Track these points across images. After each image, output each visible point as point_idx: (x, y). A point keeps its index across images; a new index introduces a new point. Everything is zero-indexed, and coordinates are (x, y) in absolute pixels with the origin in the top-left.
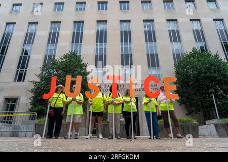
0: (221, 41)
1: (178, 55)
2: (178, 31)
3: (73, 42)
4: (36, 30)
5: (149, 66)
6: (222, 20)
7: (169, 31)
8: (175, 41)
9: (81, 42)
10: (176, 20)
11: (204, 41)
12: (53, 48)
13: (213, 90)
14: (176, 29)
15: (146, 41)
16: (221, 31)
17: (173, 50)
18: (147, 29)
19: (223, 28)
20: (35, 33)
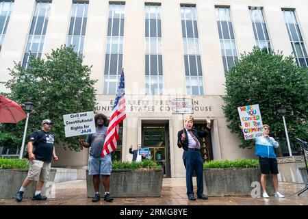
0: (291, 40)
1: (230, 59)
2: (230, 23)
3: (70, 33)
4: (10, 12)
5: (187, 74)
6: (293, 10)
7: (218, 22)
8: (226, 37)
9: (84, 34)
10: (228, 7)
11: (268, 39)
12: (38, 41)
13: (284, 111)
14: (227, 20)
15: (184, 36)
16: (292, 25)
17: (223, 51)
18: (185, 19)
19: (294, 22)
20: (9, 17)
